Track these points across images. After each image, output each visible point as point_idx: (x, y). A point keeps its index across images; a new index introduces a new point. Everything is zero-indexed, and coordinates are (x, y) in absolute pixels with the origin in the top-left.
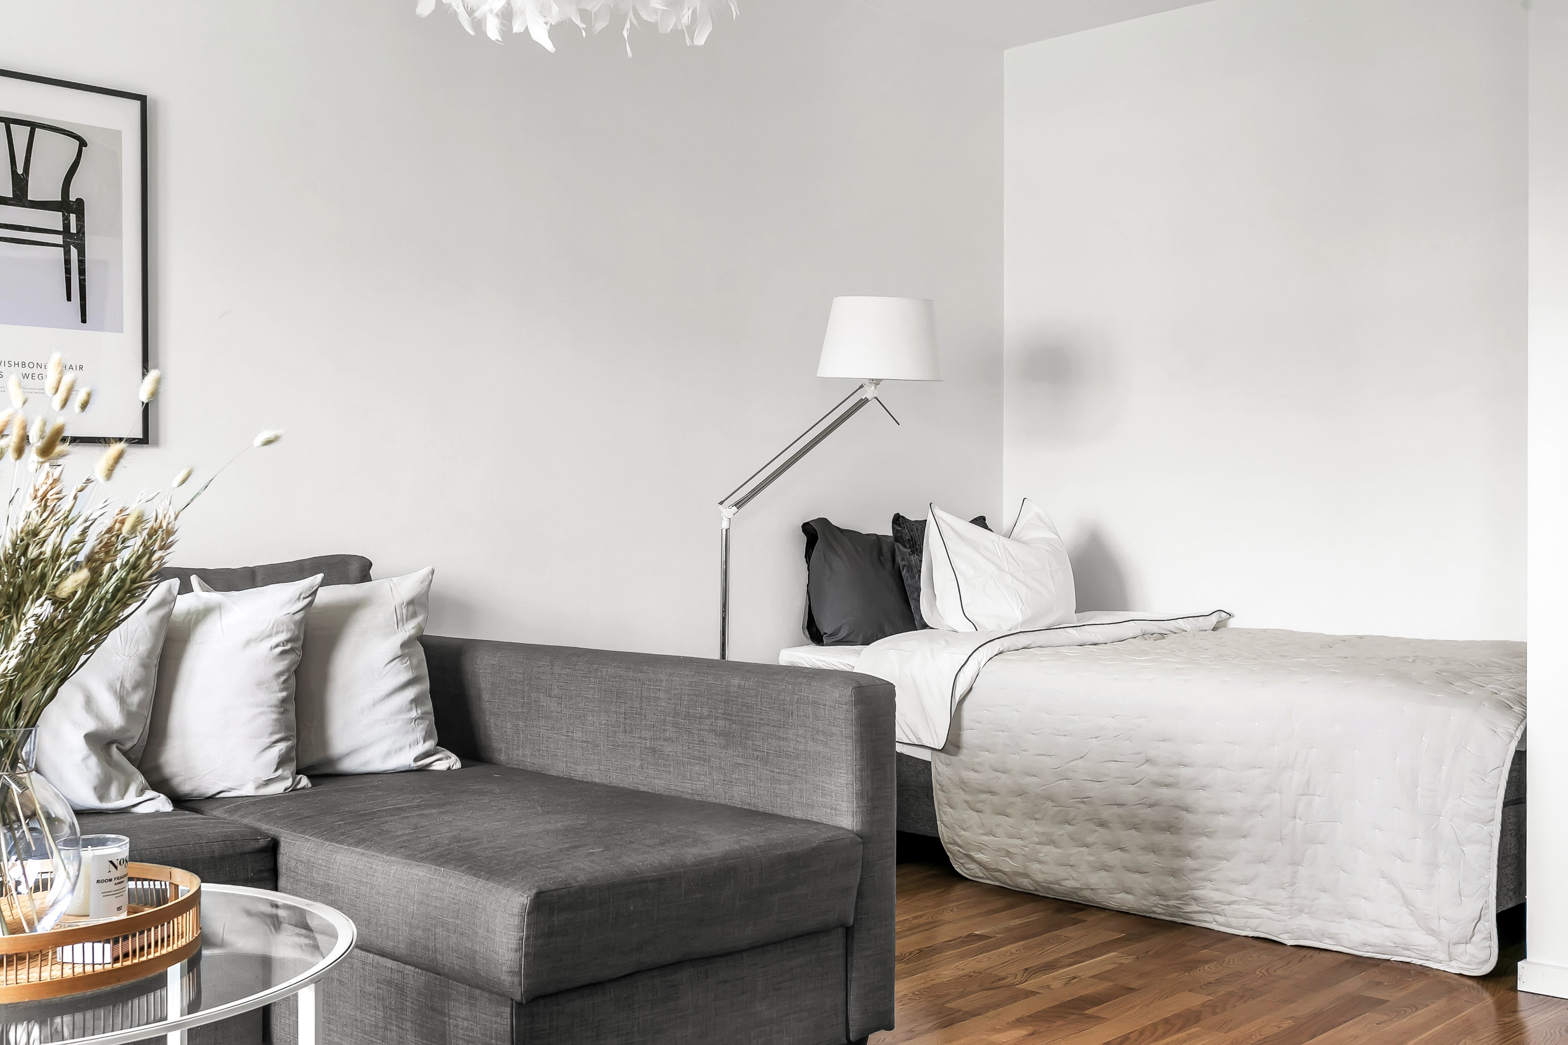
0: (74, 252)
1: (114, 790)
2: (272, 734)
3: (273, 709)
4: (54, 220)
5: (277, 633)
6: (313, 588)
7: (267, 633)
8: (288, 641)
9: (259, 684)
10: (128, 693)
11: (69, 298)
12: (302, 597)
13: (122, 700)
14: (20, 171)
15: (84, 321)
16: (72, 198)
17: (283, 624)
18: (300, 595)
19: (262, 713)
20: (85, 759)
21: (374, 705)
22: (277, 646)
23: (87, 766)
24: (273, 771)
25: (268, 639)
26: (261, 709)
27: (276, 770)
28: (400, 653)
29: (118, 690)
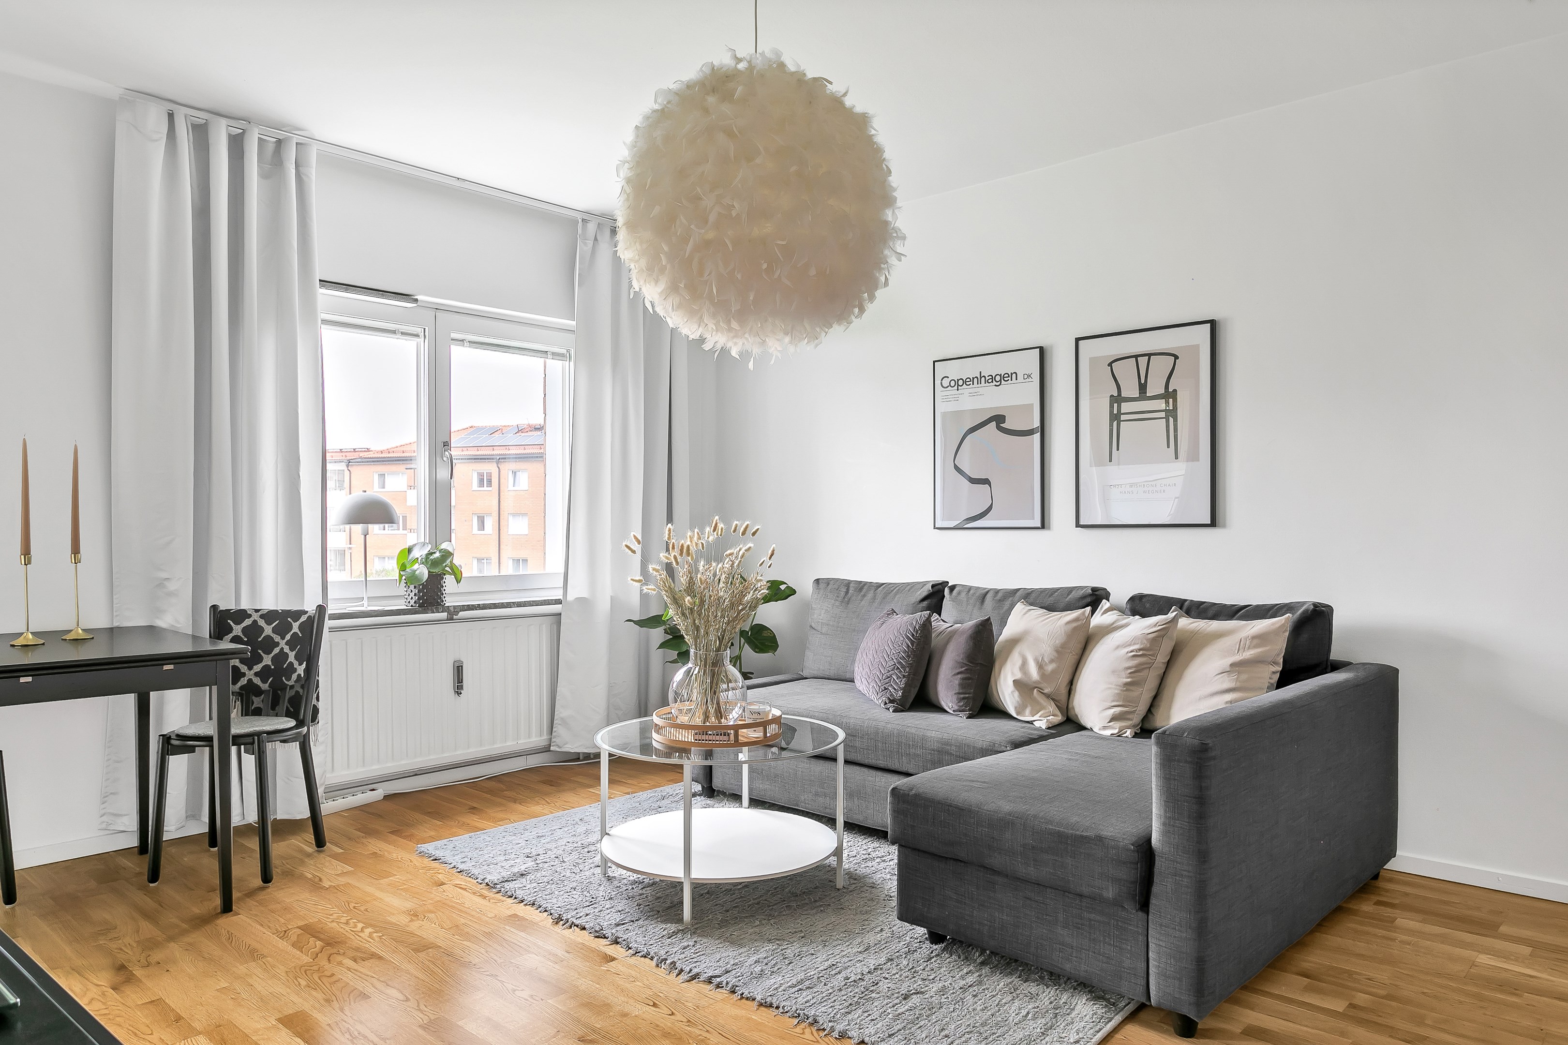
0: (1171, 420)
1: (1028, 711)
2: (1113, 701)
3: (1118, 687)
4: (1161, 404)
5: (1135, 644)
6: (1168, 620)
7: (1128, 643)
8: (1140, 650)
9: (1114, 672)
10: (1046, 664)
11: (1168, 447)
12: (1158, 624)
13: (1040, 667)
14: (1143, 382)
15: (1177, 458)
16: (1170, 390)
17: (1139, 639)
18: (1157, 623)
19: (1110, 688)
20: (1012, 692)
21: (1200, 699)
22: (1131, 652)
23: (1013, 696)
24: (1107, 722)
25: (1129, 647)
26: (1110, 686)
27: (1110, 722)
28: (1228, 670)
29: (1040, 661)
